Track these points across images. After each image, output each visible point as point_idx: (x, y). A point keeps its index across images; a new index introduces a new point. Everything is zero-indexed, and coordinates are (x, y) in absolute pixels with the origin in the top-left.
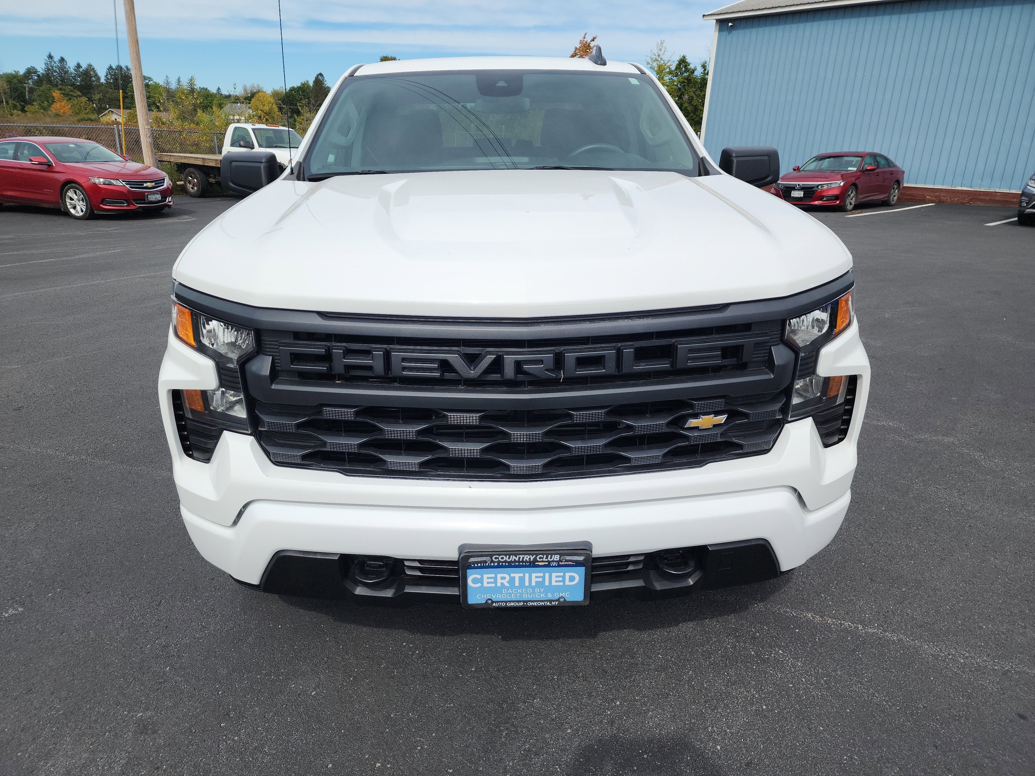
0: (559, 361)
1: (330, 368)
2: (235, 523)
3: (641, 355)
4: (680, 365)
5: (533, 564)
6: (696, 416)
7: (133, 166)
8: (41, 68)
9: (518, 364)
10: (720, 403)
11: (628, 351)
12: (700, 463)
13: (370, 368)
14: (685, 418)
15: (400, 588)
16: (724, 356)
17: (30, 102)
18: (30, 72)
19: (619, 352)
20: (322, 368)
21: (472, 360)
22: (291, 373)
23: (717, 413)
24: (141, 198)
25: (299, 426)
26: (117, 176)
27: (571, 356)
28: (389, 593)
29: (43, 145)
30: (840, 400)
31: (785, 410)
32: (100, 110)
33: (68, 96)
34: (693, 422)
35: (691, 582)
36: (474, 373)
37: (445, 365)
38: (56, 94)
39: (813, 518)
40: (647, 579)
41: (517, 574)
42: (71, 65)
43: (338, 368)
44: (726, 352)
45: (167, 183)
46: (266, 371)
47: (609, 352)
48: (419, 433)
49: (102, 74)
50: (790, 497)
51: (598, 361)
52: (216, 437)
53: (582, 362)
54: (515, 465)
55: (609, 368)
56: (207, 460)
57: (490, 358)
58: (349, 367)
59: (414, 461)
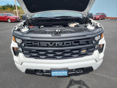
0: (63, 43)
1: (32, 45)
2: (21, 65)
3: (75, 42)
4: (80, 44)
5: (60, 71)
6: (82, 50)
7: (16, 16)
8: (6, 5)
9: (58, 44)
10: (86, 49)
11: (73, 42)
12: (83, 57)
13: (37, 45)
14: (81, 51)
15: (43, 73)
16: (86, 42)
17: (5, 9)
18: (5, 5)
19: (72, 42)
20: (31, 45)
21: (51, 44)
22: (27, 45)
23: (85, 50)
24: (17, 20)
25: (29, 52)
26: (14, 18)
27: (65, 43)
28: (41, 74)
29: (6, 14)
30: (102, 47)
31: (94, 49)
32: (13, 10)
33: (9, 8)
34: (82, 51)
35: (82, 72)
36: (52, 45)
37: (48, 44)
38: (8, 8)
39: (98, 63)
40: (76, 72)
41: (58, 72)
42: (10, 5)
43: (33, 45)
44: (87, 42)
45: (20, 18)
46: (24, 45)
47: (70, 42)
48: (45, 53)
49: (13, 5)
50: (95, 61)
51: (69, 43)
52: (19, 53)
53: (66, 44)
54: (58, 57)
55: (70, 44)
56: (18, 56)
57: (54, 43)
58: (34, 45)
59: (44, 57)
